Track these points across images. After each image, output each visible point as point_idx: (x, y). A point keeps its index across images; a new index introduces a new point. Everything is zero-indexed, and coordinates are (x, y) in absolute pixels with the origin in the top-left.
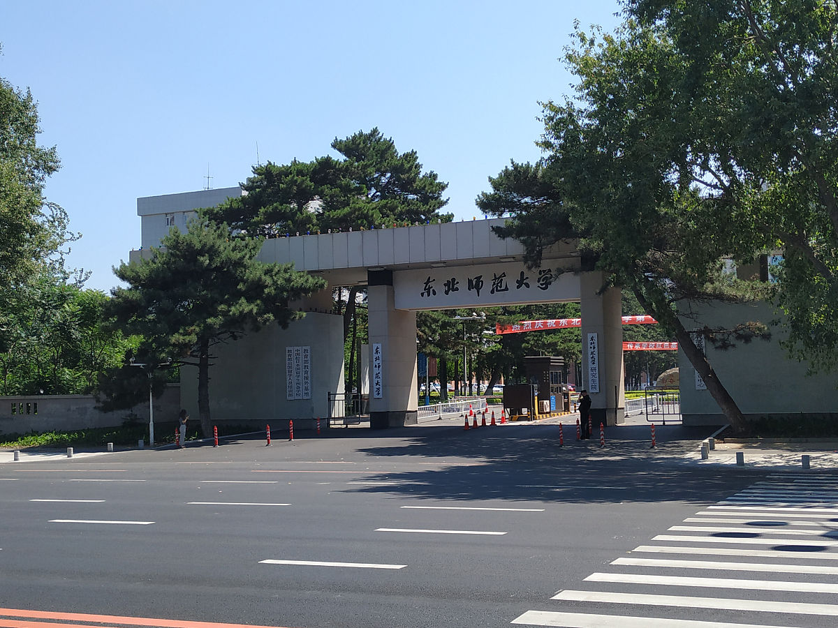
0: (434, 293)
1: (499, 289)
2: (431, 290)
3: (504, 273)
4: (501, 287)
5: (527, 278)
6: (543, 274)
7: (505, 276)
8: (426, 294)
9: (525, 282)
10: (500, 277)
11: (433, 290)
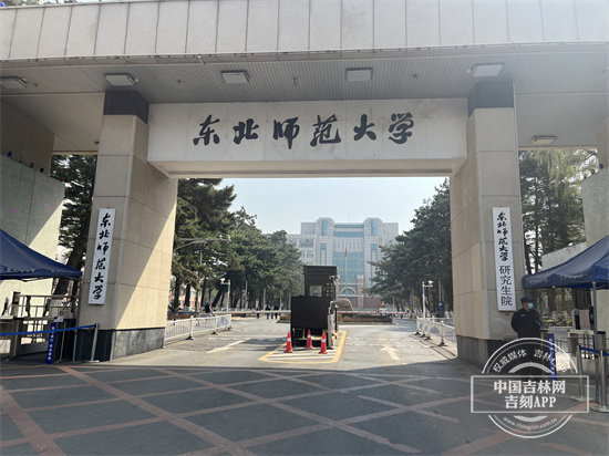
0: (217, 140)
1: (324, 138)
2: (212, 135)
3: (334, 116)
4: (328, 136)
5: (372, 125)
6: (398, 119)
7: (335, 120)
8: (202, 141)
9: (368, 130)
10: (328, 121)
11: (216, 136)
